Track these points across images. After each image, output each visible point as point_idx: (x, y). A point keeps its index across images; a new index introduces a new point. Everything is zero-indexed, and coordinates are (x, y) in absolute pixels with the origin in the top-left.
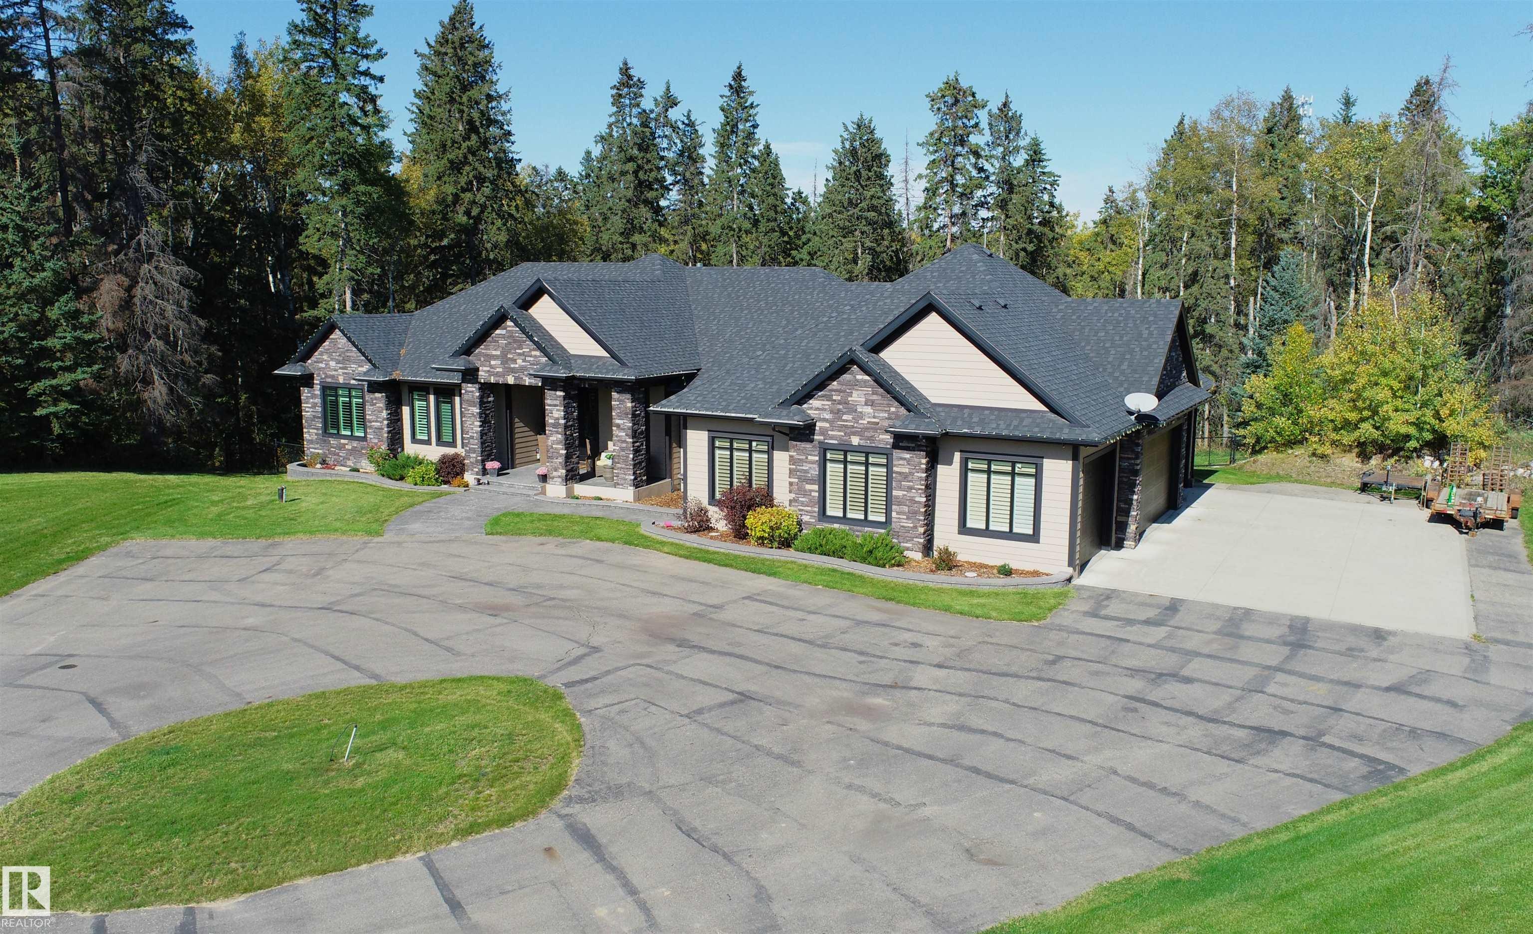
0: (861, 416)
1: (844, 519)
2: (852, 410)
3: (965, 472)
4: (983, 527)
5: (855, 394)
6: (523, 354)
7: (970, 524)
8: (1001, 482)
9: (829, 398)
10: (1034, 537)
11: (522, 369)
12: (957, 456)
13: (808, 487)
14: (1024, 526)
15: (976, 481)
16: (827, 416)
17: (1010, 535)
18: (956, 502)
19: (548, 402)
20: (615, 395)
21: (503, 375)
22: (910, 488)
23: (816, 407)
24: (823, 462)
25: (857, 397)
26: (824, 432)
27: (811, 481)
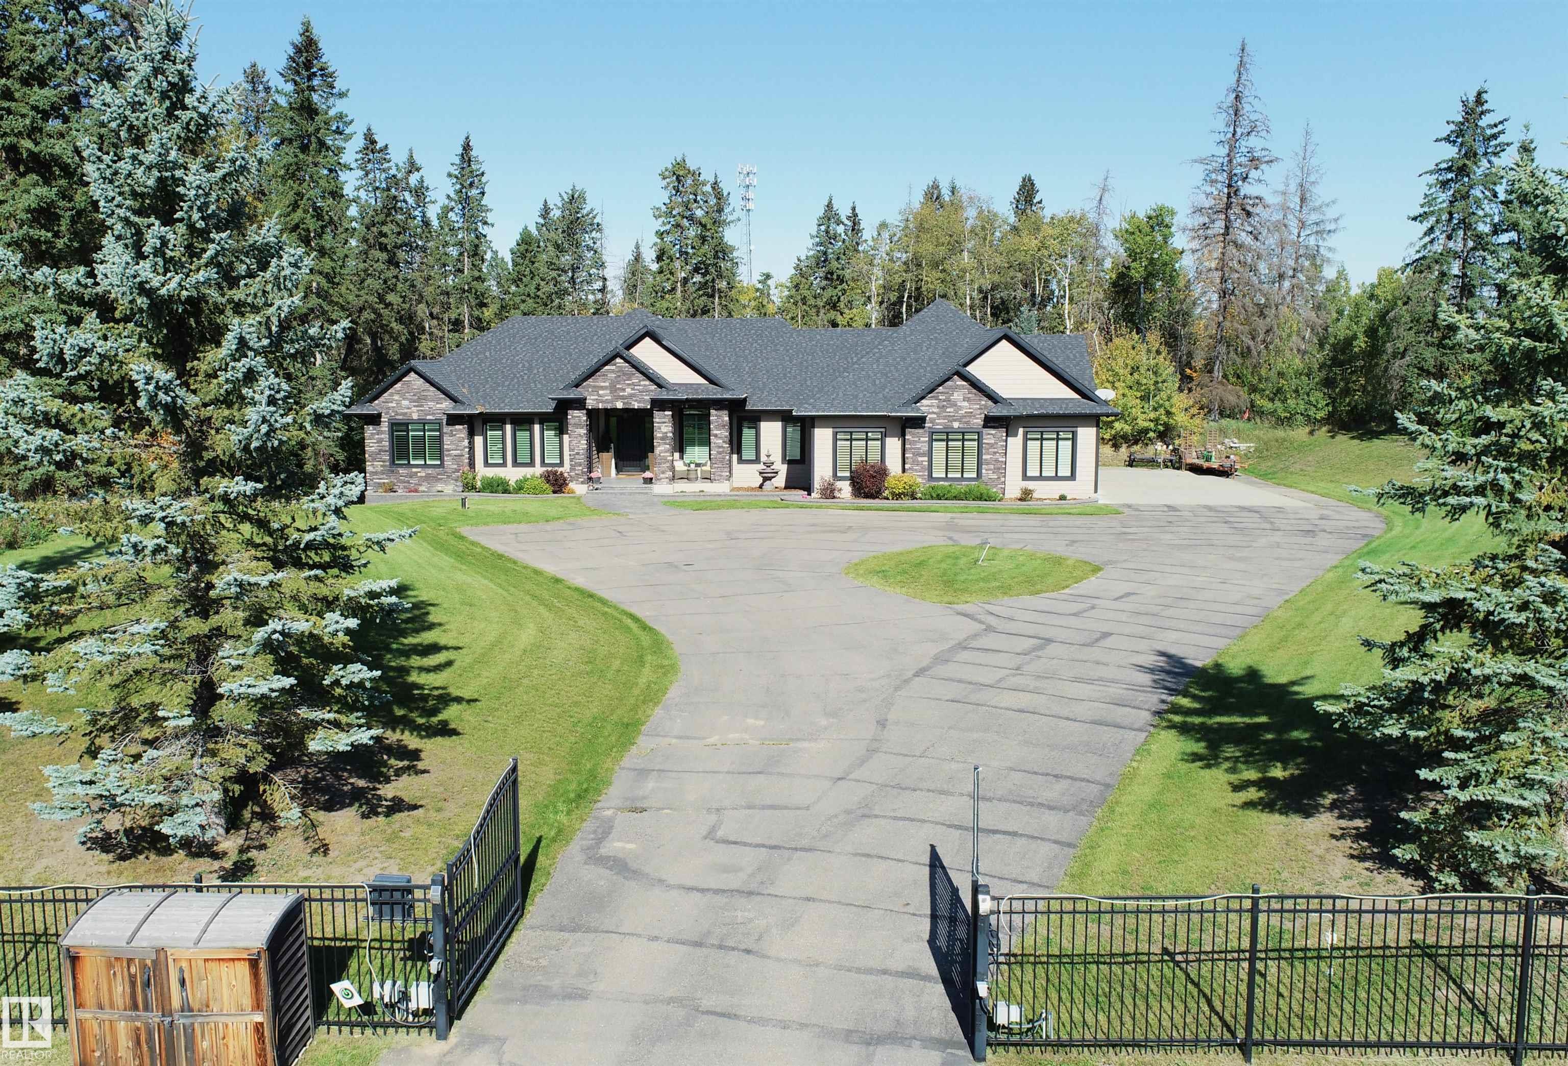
0: (961, 408)
1: (946, 479)
2: (954, 405)
3: (1026, 439)
4: (1038, 474)
5: (956, 394)
6: (633, 384)
7: (1029, 474)
8: (1049, 445)
9: (936, 398)
10: (1073, 477)
11: (631, 396)
12: (1021, 431)
13: (920, 459)
14: (1065, 471)
15: (1033, 446)
16: (936, 410)
17: (1056, 478)
18: (1021, 460)
19: (656, 420)
20: (713, 412)
21: (611, 402)
22: (995, 453)
23: (927, 407)
24: (931, 441)
25: (957, 396)
26: (933, 421)
27: (923, 455)
